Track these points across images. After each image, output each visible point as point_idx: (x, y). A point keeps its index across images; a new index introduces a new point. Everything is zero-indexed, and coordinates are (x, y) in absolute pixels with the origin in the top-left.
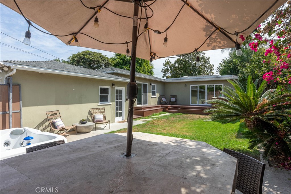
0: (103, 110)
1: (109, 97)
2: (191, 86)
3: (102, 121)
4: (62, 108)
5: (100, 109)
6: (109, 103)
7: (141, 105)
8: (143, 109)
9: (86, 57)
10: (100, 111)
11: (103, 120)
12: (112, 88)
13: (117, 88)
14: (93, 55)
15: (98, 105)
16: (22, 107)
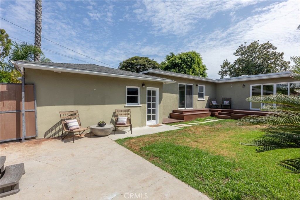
0: (129, 112)
1: (139, 98)
2: (251, 86)
3: (125, 124)
4: (81, 109)
5: (125, 111)
6: (139, 105)
7: (184, 108)
8: (183, 113)
9: (133, 62)
10: (125, 113)
11: (126, 123)
12: (142, 88)
13: (149, 88)
14: (140, 59)
15: (125, 107)
16: (37, 106)
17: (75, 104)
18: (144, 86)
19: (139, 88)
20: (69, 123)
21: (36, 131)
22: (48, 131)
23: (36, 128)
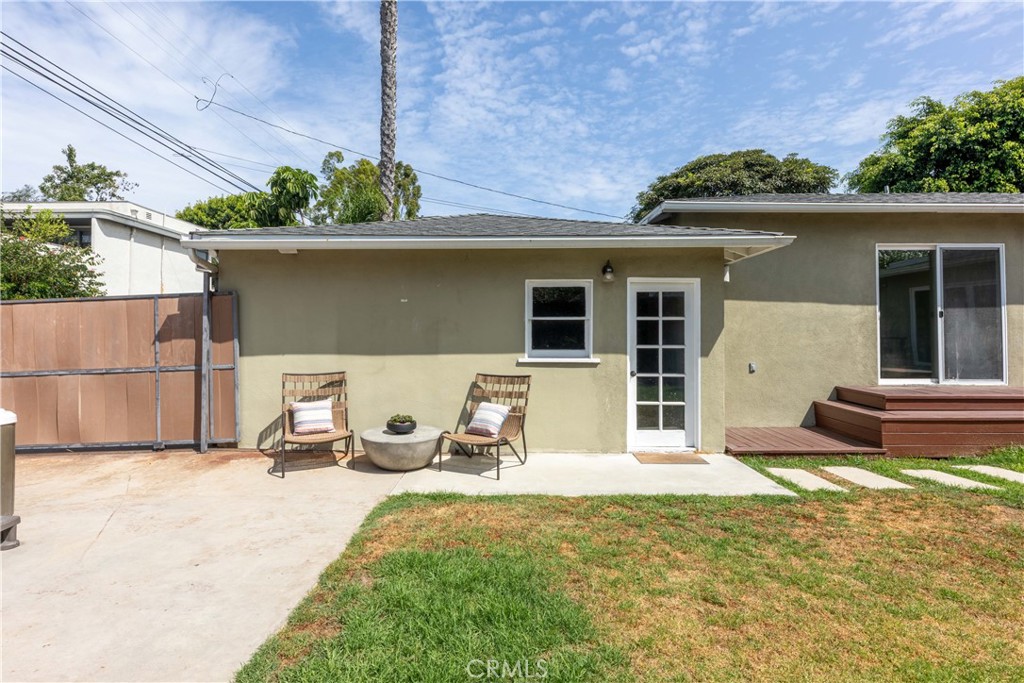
0: (524, 388)
3: (488, 434)
5: (512, 379)
6: (588, 357)
10: (510, 388)
11: (494, 430)
15: (519, 364)
16: (241, 355)
17: (341, 350)
18: (609, 277)
19: (588, 284)
20: (299, 410)
21: (236, 424)
22: (266, 430)
23: (235, 419)
